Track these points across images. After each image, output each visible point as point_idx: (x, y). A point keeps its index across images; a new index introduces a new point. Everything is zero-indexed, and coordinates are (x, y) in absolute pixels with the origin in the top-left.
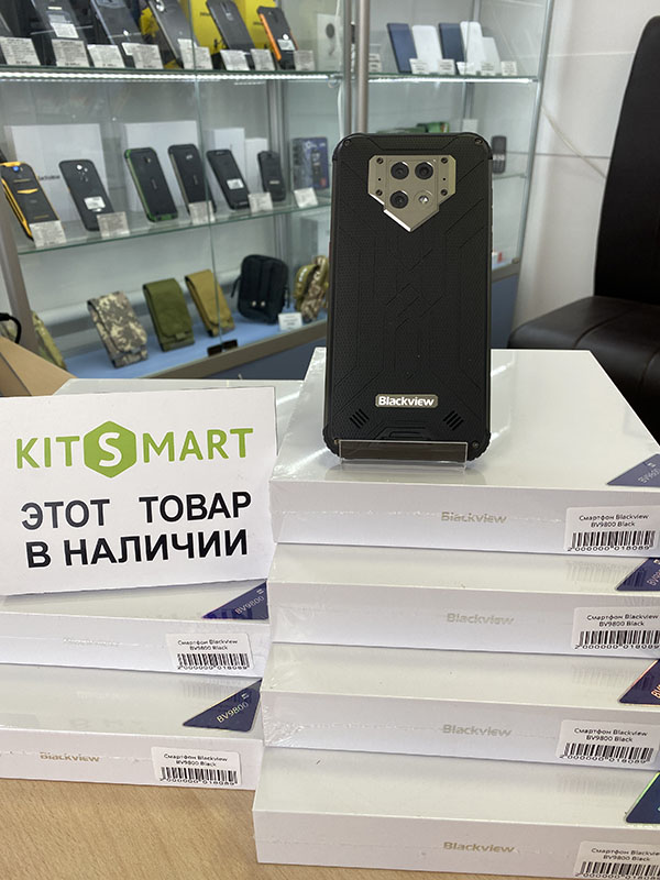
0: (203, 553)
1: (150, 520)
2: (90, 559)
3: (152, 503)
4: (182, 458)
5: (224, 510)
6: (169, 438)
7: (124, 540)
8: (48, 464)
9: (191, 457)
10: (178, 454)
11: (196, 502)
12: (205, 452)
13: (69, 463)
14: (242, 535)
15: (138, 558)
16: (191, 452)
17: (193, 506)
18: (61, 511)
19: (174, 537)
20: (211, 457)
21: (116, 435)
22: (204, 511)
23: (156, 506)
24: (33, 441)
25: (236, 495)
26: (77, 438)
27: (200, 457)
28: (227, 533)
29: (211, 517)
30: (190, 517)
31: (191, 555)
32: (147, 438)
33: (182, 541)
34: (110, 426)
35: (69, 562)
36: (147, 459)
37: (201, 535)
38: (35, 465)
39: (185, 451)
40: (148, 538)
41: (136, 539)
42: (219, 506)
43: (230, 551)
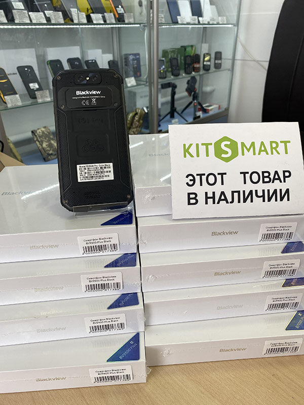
0: (269, 200)
1: (245, 183)
2: (216, 201)
3: (246, 174)
4: (259, 154)
5: (279, 179)
6: (253, 144)
7: (233, 192)
8: (198, 156)
9: (263, 153)
10: (257, 152)
11: (266, 174)
12: (269, 151)
13: (207, 155)
14: (287, 191)
15: (239, 202)
16: (263, 151)
17: (265, 177)
18: (204, 178)
19: (256, 191)
20: (272, 154)
21: (228, 143)
22: (270, 179)
23: (248, 176)
24: (191, 145)
25: (284, 172)
26: (211, 144)
27: (267, 154)
28: (281, 190)
29: (273, 182)
30: (264, 182)
31: (264, 201)
32: (243, 144)
33: (260, 194)
34: (225, 139)
35: (206, 203)
36: (243, 154)
37: (268, 190)
38: (192, 156)
39: (260, 151)
40: (244, 191)
41: (239, 192)
42: (277, 177)
43: (282, 199)
